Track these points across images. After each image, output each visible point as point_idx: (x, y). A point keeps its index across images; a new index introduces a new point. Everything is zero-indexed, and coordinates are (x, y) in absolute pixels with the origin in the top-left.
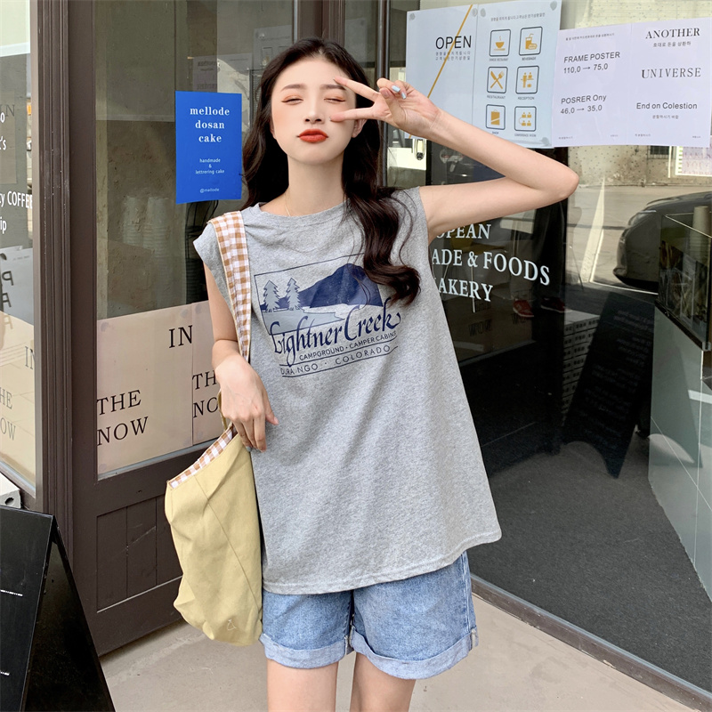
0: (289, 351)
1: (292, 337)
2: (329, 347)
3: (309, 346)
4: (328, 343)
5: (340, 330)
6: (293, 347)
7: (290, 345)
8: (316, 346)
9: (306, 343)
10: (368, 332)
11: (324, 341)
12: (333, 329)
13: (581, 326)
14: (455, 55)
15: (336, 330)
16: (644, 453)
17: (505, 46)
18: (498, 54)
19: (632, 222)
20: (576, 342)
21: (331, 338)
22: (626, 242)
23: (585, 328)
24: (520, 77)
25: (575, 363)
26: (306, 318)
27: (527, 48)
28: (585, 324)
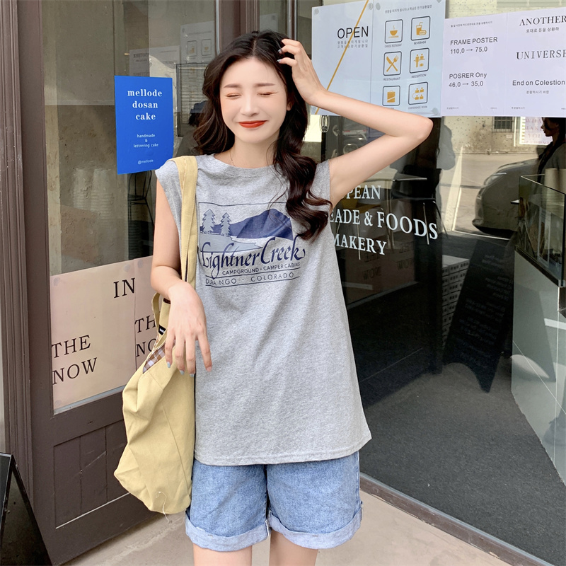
0: (214, 266)
1: (218, 257)
2: (247, 267)
3: (232, 265)
4: (247, 265)
5: (258, 255)
6: (218, 264)
7: (216, 263)
8: (237, 265)
9: (229, 262)
10: (279, 259)
11: (244, 263)
12: (253, 255)
13: (455, 268)
14: (354, 44)
15: (255, 255)
16: (508, 371)
17: (399, 34)
18: (393, 41)
19: (487, 183)
20: (451, 281)
21: (250, 261)
22: (483, 198)
23: (457, 270)
24: (413, 58)
25: (451, 298)
26: (233, 244)
27: (418, 34)
28: (458, 267)
